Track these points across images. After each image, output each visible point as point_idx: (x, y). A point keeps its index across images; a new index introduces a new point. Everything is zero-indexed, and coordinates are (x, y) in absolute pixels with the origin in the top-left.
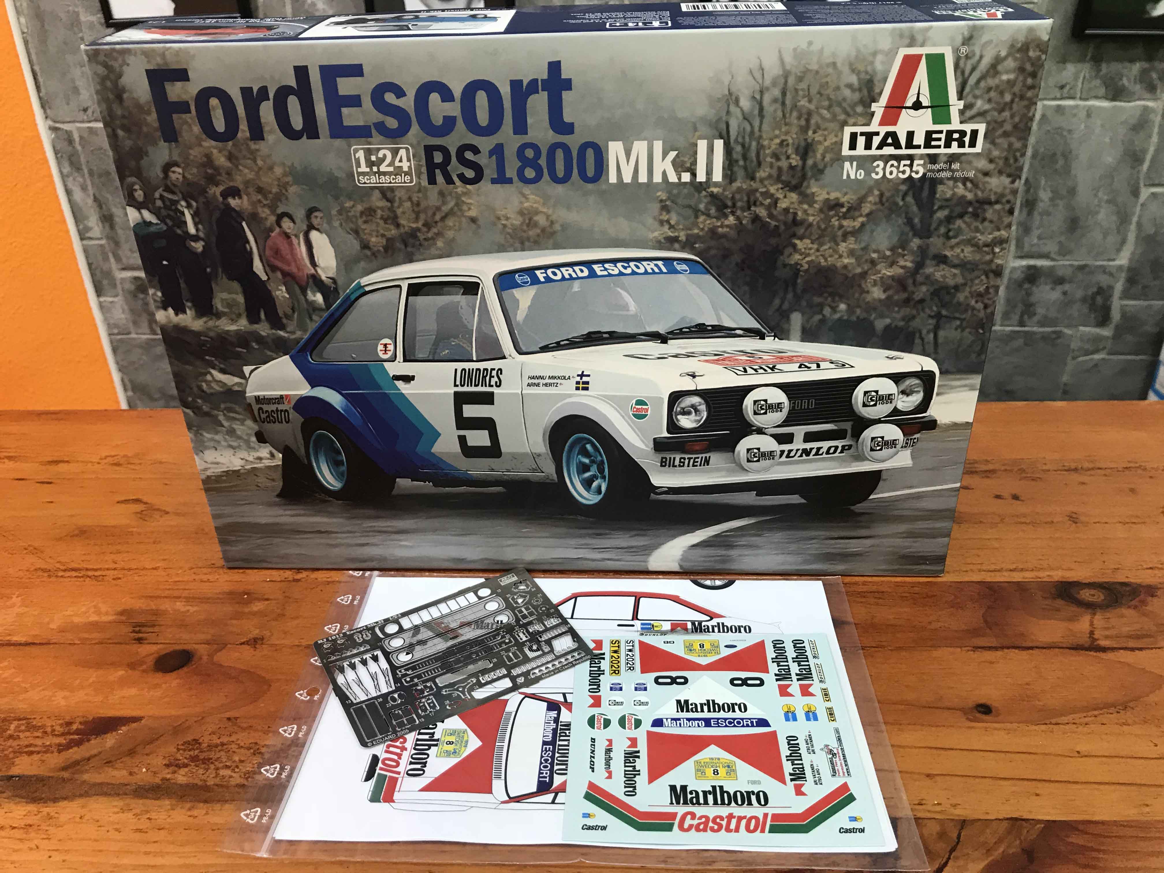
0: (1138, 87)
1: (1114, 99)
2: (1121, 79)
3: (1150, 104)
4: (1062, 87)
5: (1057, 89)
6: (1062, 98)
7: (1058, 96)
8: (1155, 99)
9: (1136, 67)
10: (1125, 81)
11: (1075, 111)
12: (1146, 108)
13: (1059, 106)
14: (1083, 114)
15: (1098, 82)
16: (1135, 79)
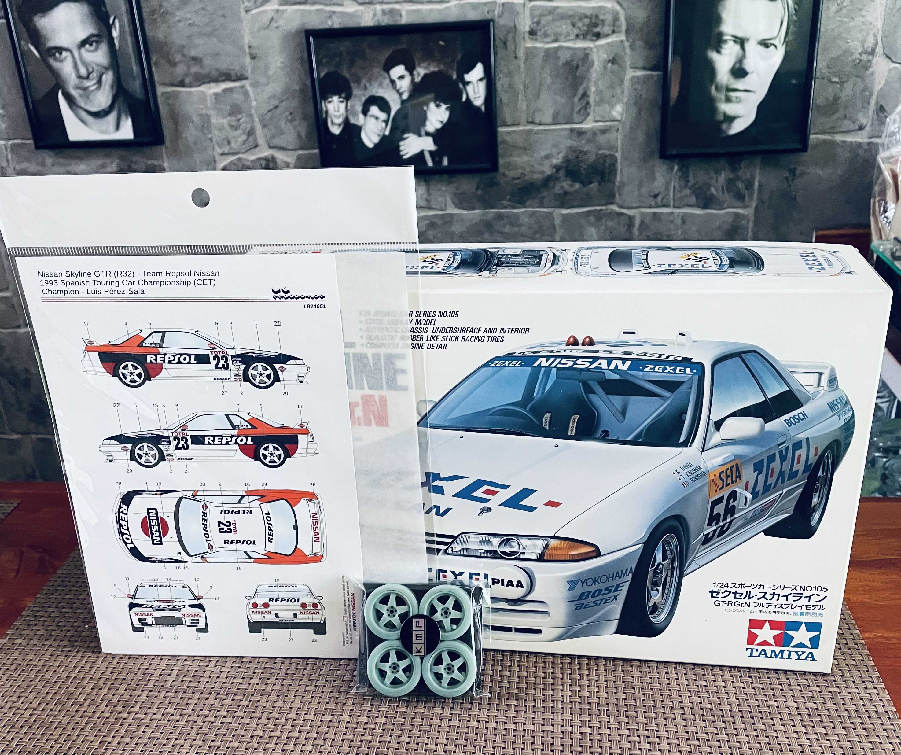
0: (726, 196)
1: (705, 207)
2: (709, 189)
3: (740, 211)
4: (656, 196)
5: (651, 198)
6: (657, 207)
7: (653, 203)
8: (745, 207)
9: (723, 177)
10: (713, 190)
11: (671, 218)
12: (737, 215)
13: (655, 214)
14: (679, 221)
15: (687, 191)
16: (723, 188)
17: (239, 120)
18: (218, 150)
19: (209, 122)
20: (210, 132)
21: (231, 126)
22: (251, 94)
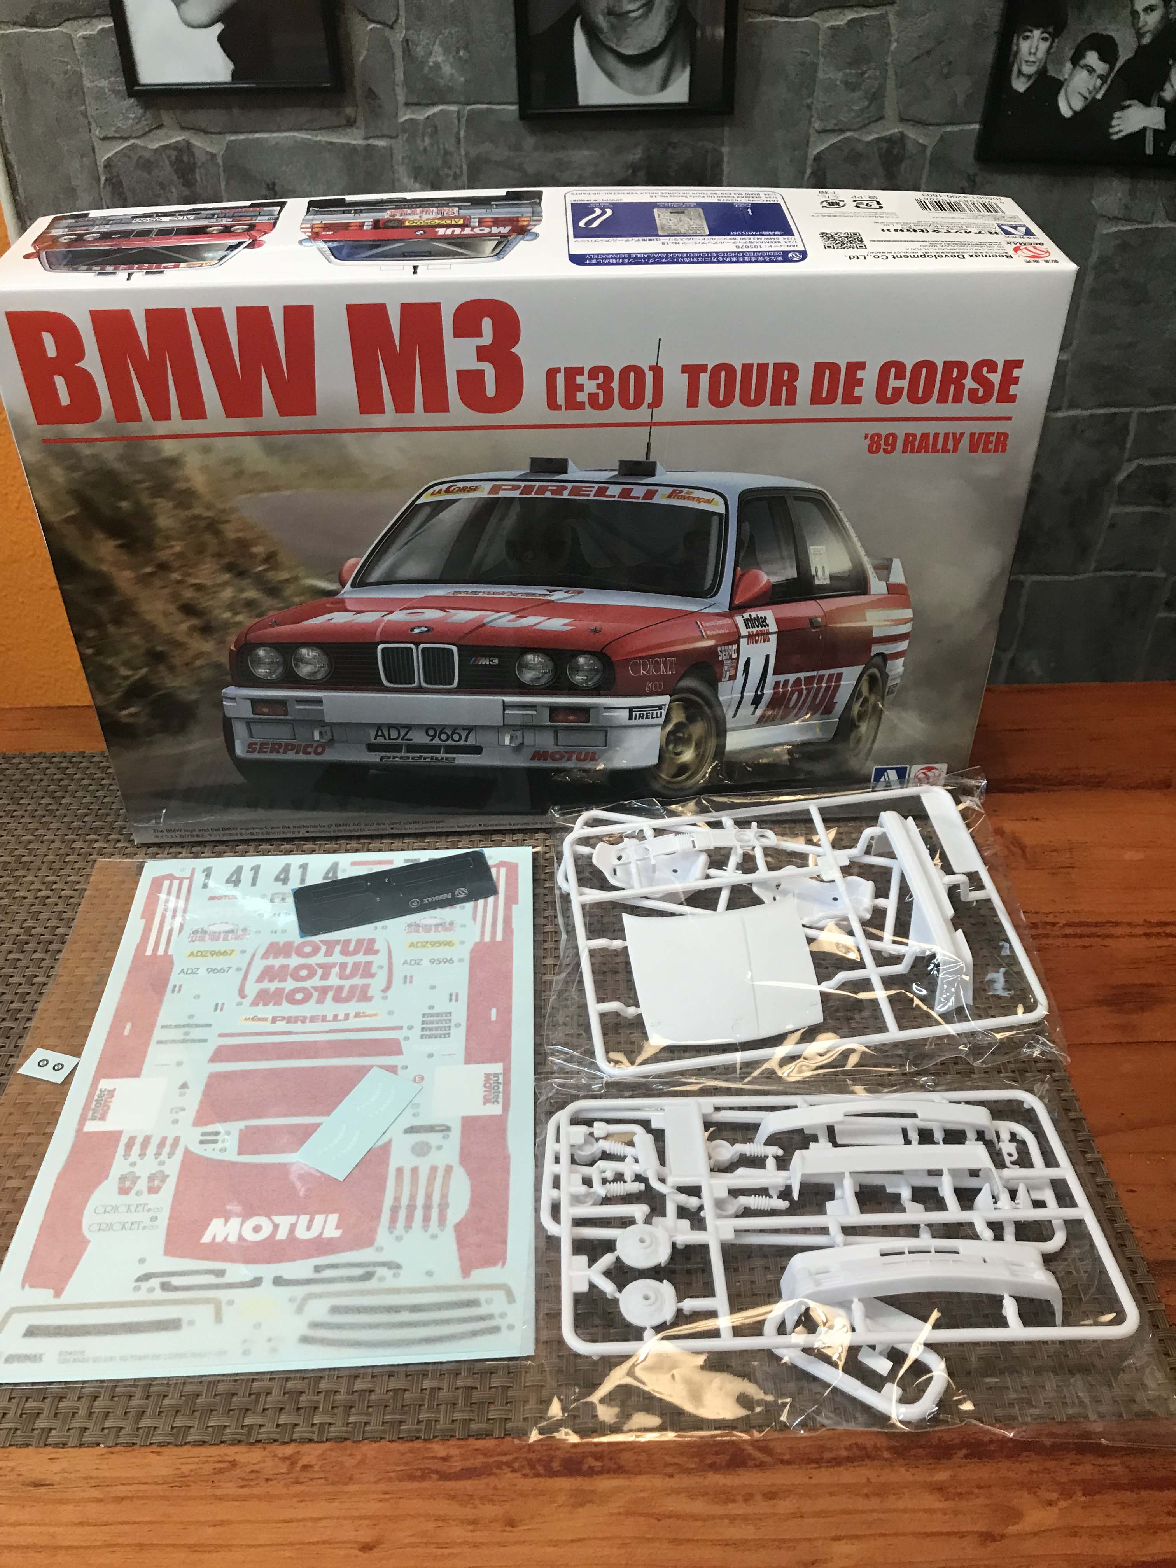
17: (863, 73)
18: (817, 125)
19: (813, 78)
20: (811, 95)
21: (847, 84)
22: (893, 30)
